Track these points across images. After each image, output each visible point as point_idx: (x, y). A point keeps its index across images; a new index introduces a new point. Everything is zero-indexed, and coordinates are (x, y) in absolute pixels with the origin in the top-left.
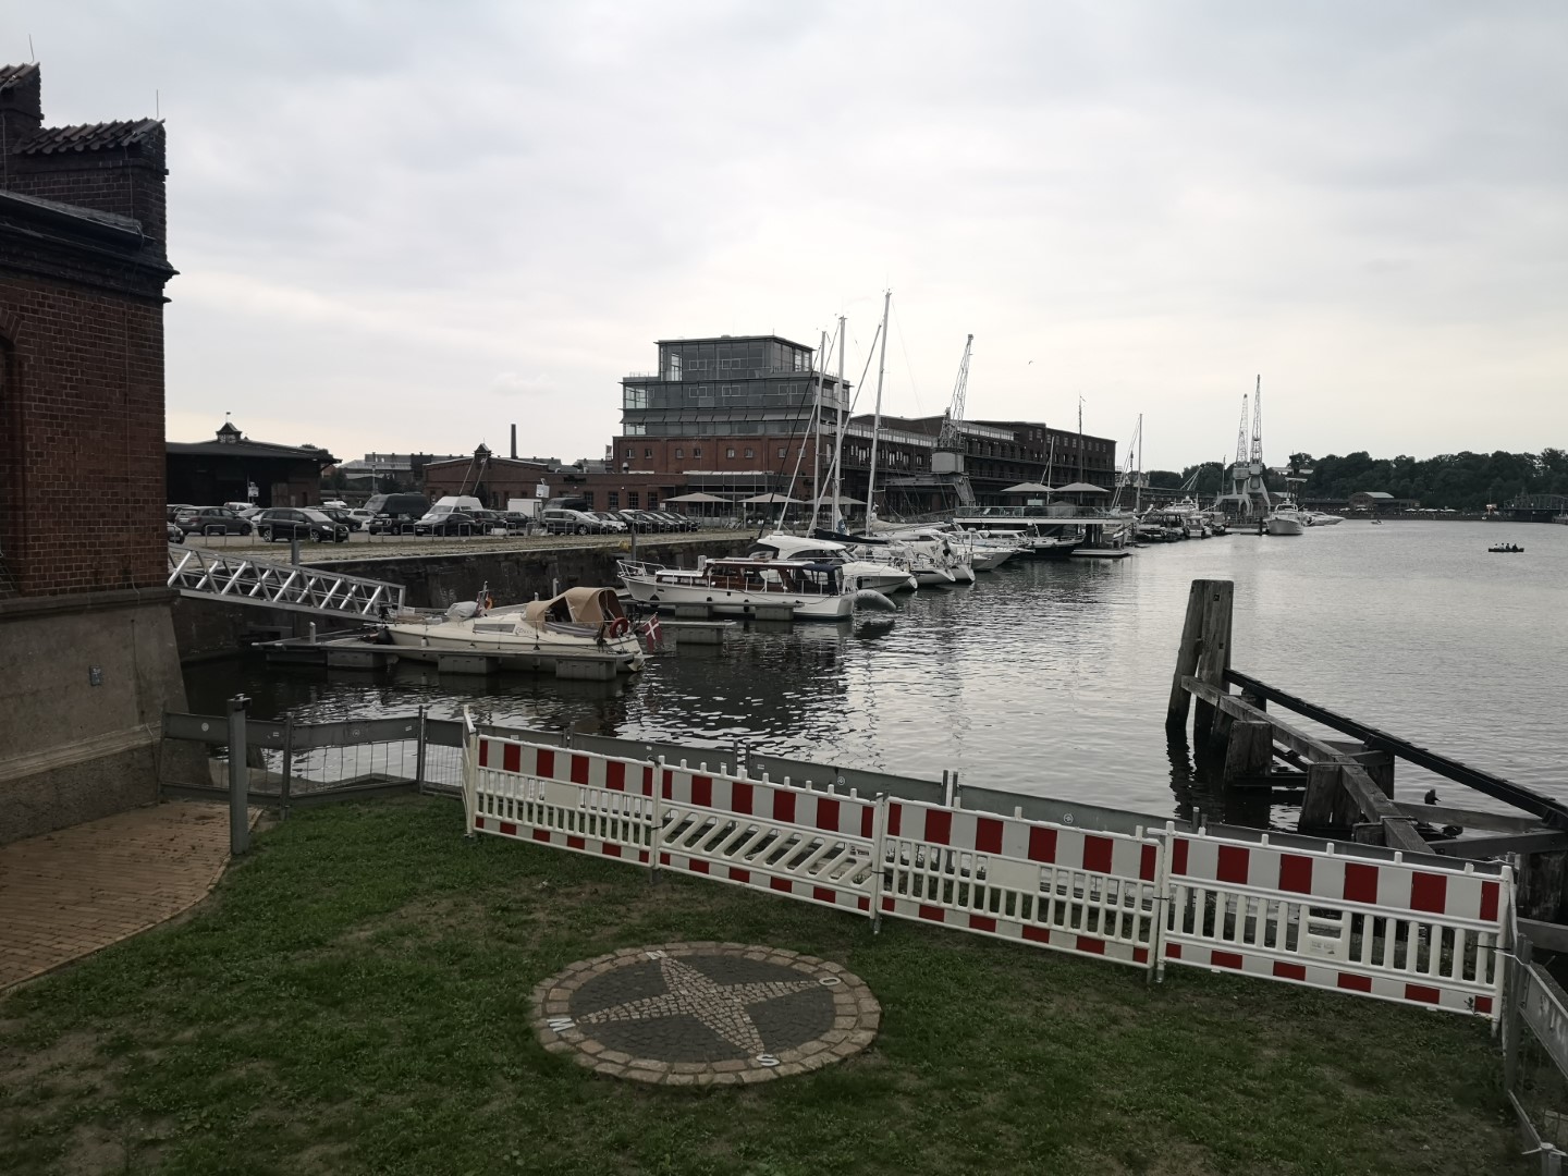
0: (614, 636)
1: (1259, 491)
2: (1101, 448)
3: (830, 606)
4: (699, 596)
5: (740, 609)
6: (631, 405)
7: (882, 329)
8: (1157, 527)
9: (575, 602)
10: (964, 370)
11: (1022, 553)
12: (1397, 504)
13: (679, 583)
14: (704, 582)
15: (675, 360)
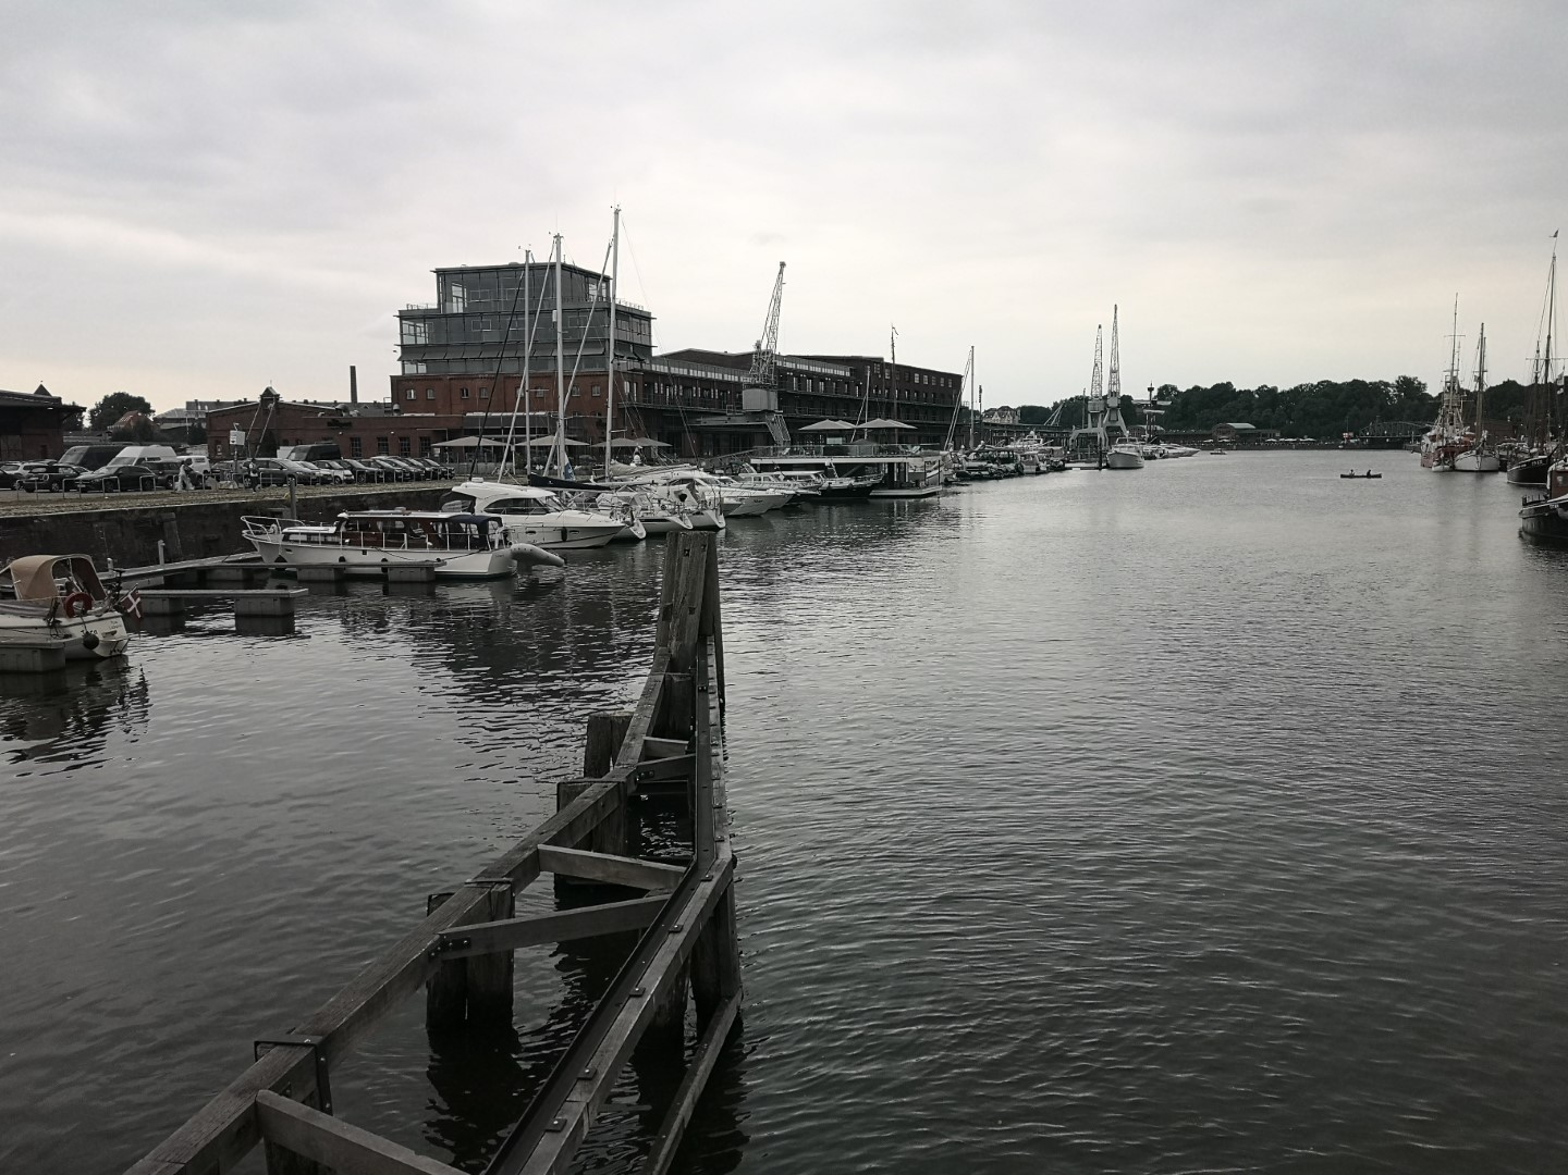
0: (70, 614)
1: (1117, 424)
2: (946, 383)
3: (478, 563)
4: (331, 556)
5: (378, 570)
6: (409, 341)
7: (612, 250)
8: (984, 463)
9: (21, 573)
10: (777, 300)
12: (1259, 435)
13: (308, 542)
14: (336, 539)
15: (457, 291)
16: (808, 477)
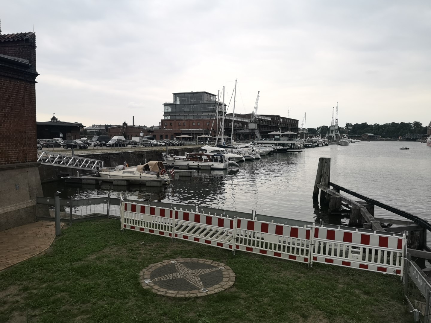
0: (162, 174)
1: (337, 133)
2: (295, 122)
3: (221, 166)
4: (185, 163)
5: (196, 167)
6: (166, 111)
7: (235, 90)
8: (310, 143)
9: (151, 165)
10: (257, 101)
11: (273, 151)
12: (375, 137)
13: (180, 160)
14: (186, 159)
15: (178, 98)
16: (271, 146)
